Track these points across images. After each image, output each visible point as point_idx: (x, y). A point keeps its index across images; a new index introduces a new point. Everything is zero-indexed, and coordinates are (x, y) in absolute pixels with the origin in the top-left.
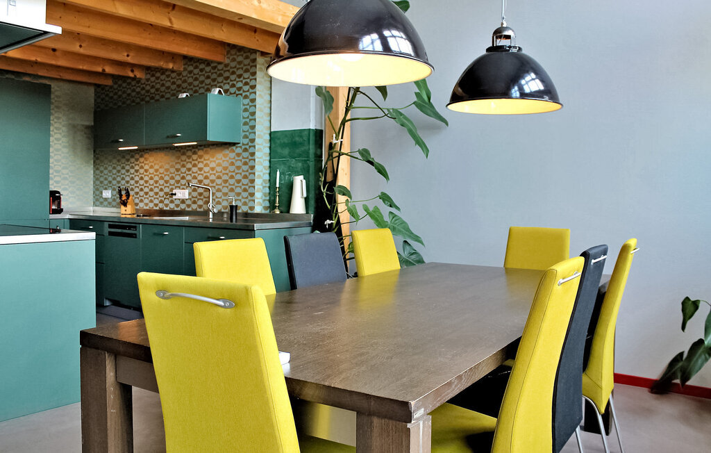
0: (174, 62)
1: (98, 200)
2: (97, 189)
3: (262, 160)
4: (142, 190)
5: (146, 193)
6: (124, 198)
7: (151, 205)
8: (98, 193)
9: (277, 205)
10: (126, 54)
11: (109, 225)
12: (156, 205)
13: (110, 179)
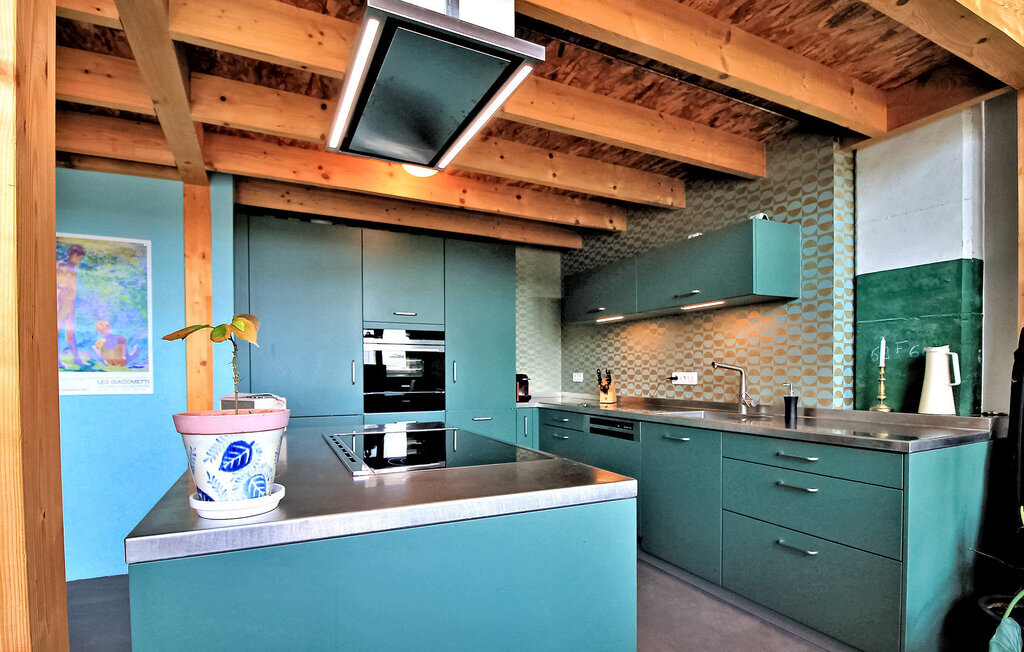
0: (674, 197)
1: (568, 384)
2: (566, 372)
3: (842, 323)
4: (624, 372)
5: (631, 377)
6: (604, 383)
7: (638, 392)
8: (567, 376)
9: (883, 397)
10: (612, 186)
11: (591, 419)
12: (646, 392)
13: (582, 359)
